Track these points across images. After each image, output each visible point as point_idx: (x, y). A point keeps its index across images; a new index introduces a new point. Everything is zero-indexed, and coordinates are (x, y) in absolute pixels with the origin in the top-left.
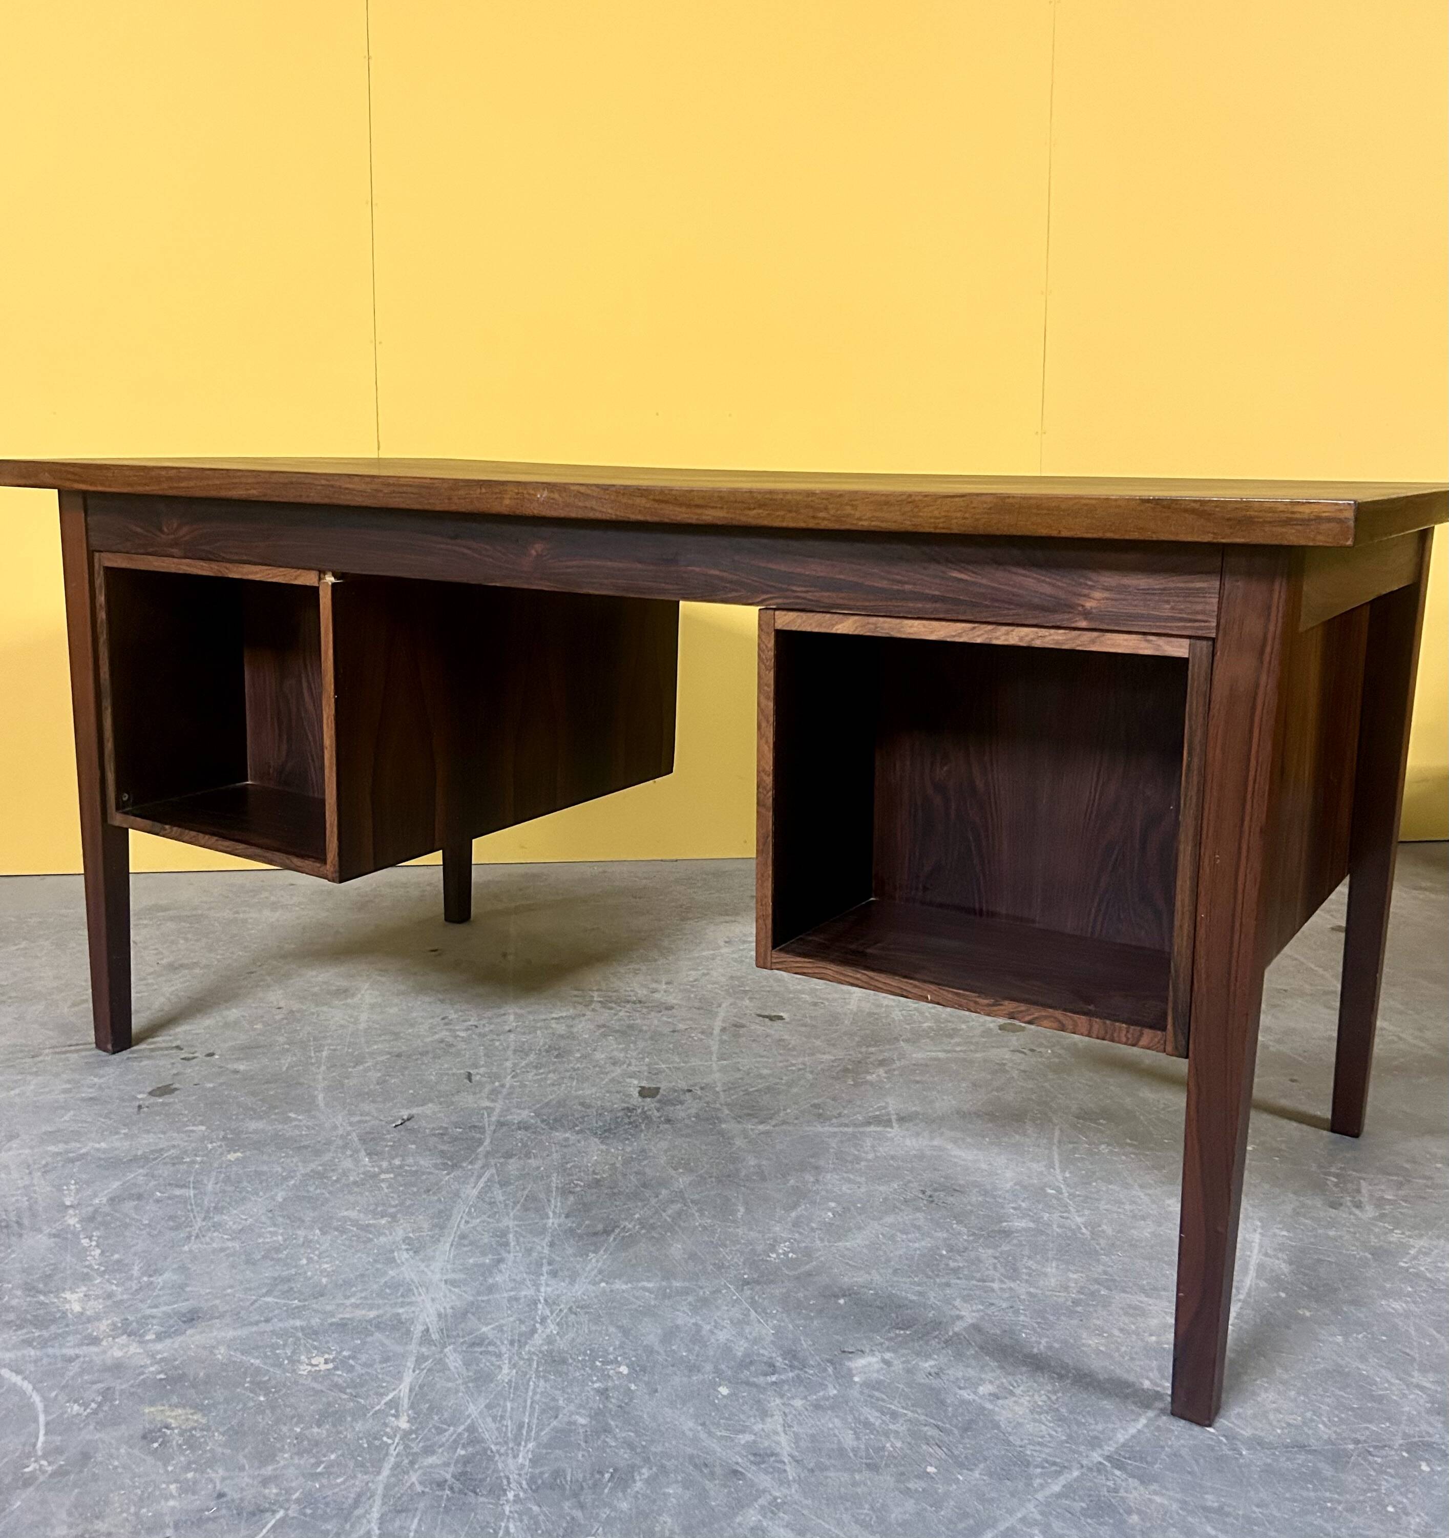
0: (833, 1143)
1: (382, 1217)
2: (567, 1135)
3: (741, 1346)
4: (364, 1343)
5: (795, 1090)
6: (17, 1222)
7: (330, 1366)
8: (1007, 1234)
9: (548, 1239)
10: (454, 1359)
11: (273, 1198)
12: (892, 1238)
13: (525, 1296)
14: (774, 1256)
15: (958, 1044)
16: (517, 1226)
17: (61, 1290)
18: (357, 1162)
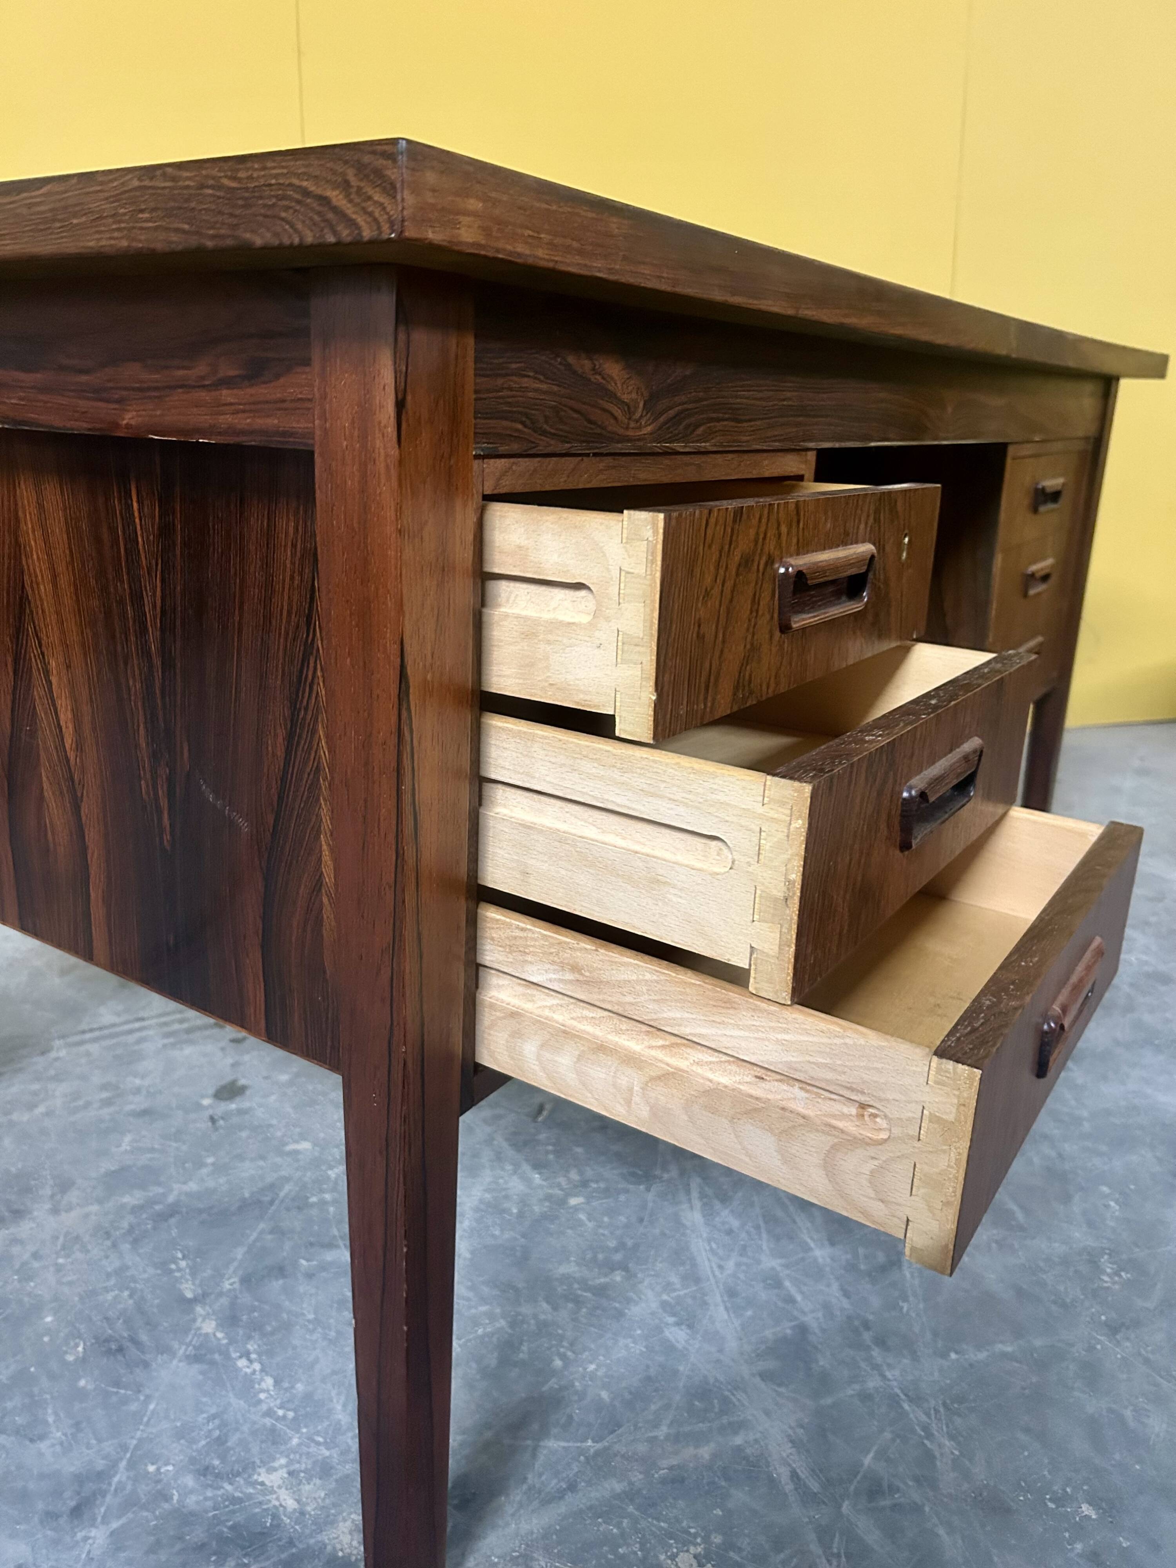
1: (612, 1269)
4: (728, 1511)
9: (835, 1285)
10: (867, 1528)
13: (875, 1389)
16: (785, 1266)
17: (248, 1467)
18: (527, 1181)
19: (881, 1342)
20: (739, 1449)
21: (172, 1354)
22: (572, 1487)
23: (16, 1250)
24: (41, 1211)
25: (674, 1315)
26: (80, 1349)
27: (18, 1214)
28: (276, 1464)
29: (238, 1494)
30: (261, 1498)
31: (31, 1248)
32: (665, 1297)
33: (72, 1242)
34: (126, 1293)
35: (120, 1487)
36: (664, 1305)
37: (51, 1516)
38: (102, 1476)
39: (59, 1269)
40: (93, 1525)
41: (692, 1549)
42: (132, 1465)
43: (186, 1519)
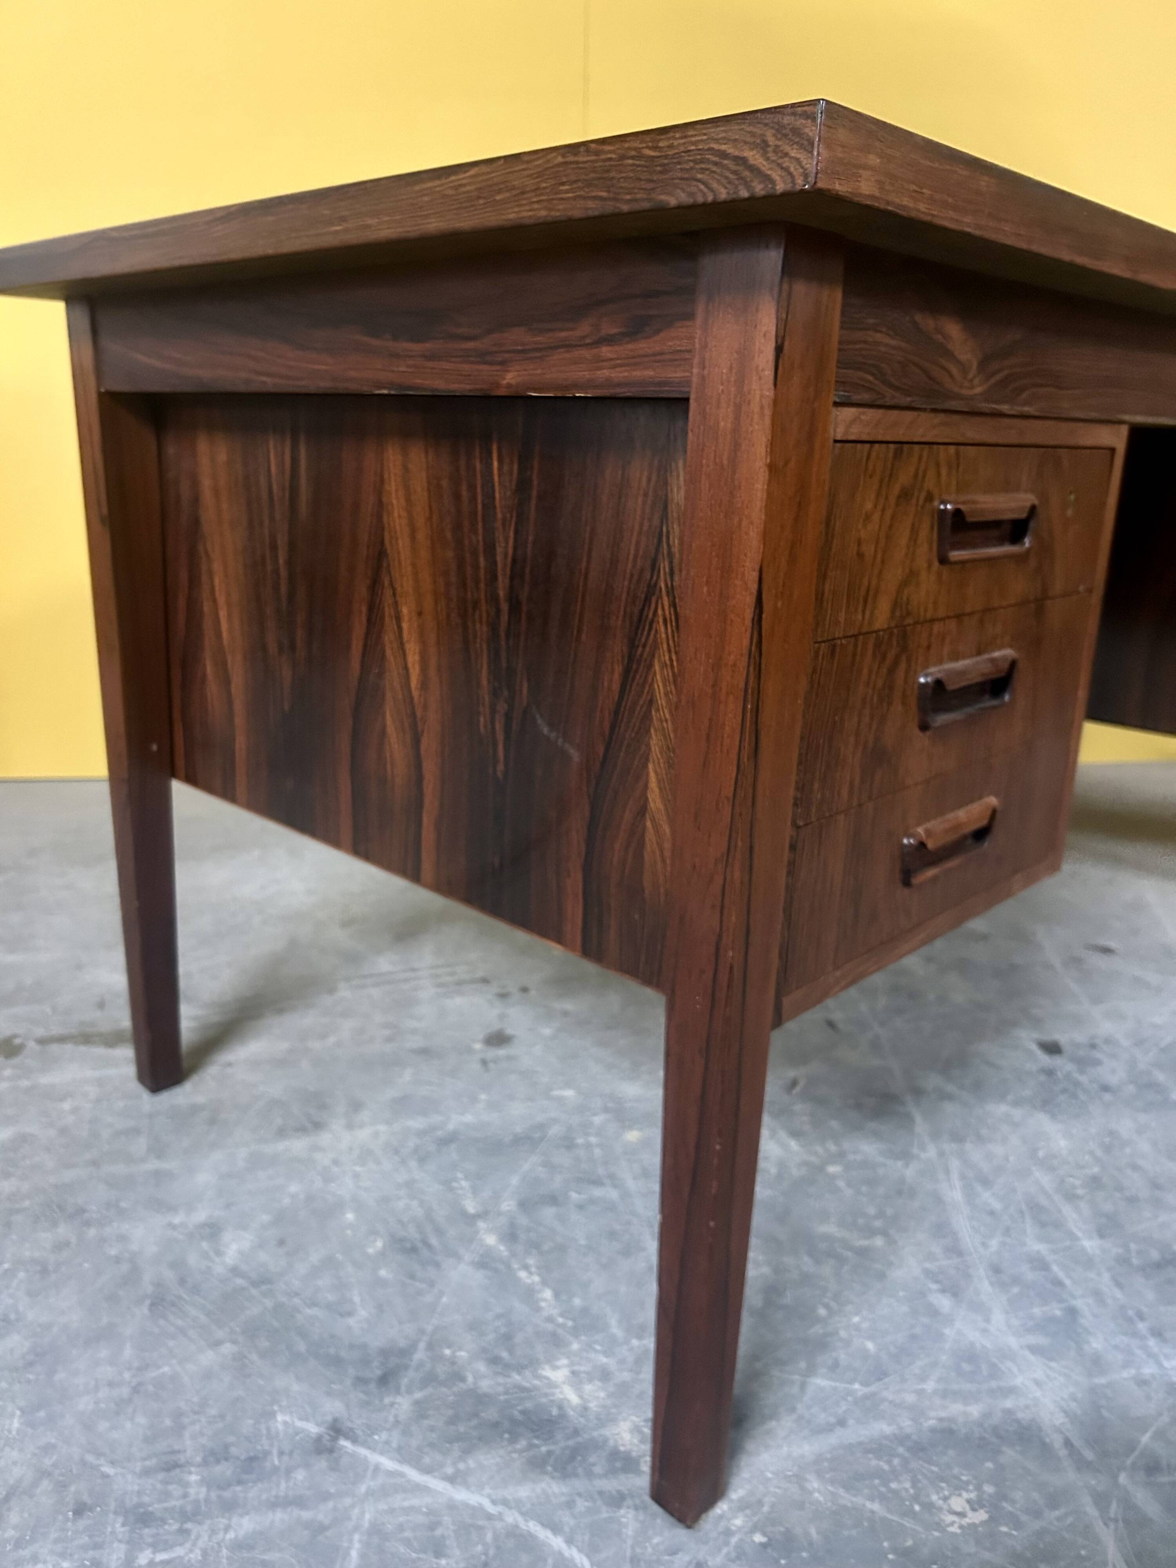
1: (873, 1234)
2: (1003, 1108)
4: (999, 1466)
7: (983, 1514)
9: (1106, 1275)
10: (1145, 1500)
16: (1052, 1251)
17: (533, 1363)
19: (1158, 1333)
20: (1009, 1412)
21: (459, 1258)
22: (841, 1423)
23: (318, 1156)
24: (337, 1125)
25: (937, 1282)
26: (379, 1244)
27: (318, 1126)
28: (559, 1363)
29: (525, 1383)
30: (548, 1391)
31: (331, 1156)
32: (927, 1265)
33: (365, 1155)
34: (416, 1203)
35: (421, 1364)
36: (927, 1273)
37: (360, 1381)
38: (405, 1353)
39: (356, 1176)
40: (398, 1392)
41: (965, 1495)
42: (430, 1346)
43: (481, 1399)
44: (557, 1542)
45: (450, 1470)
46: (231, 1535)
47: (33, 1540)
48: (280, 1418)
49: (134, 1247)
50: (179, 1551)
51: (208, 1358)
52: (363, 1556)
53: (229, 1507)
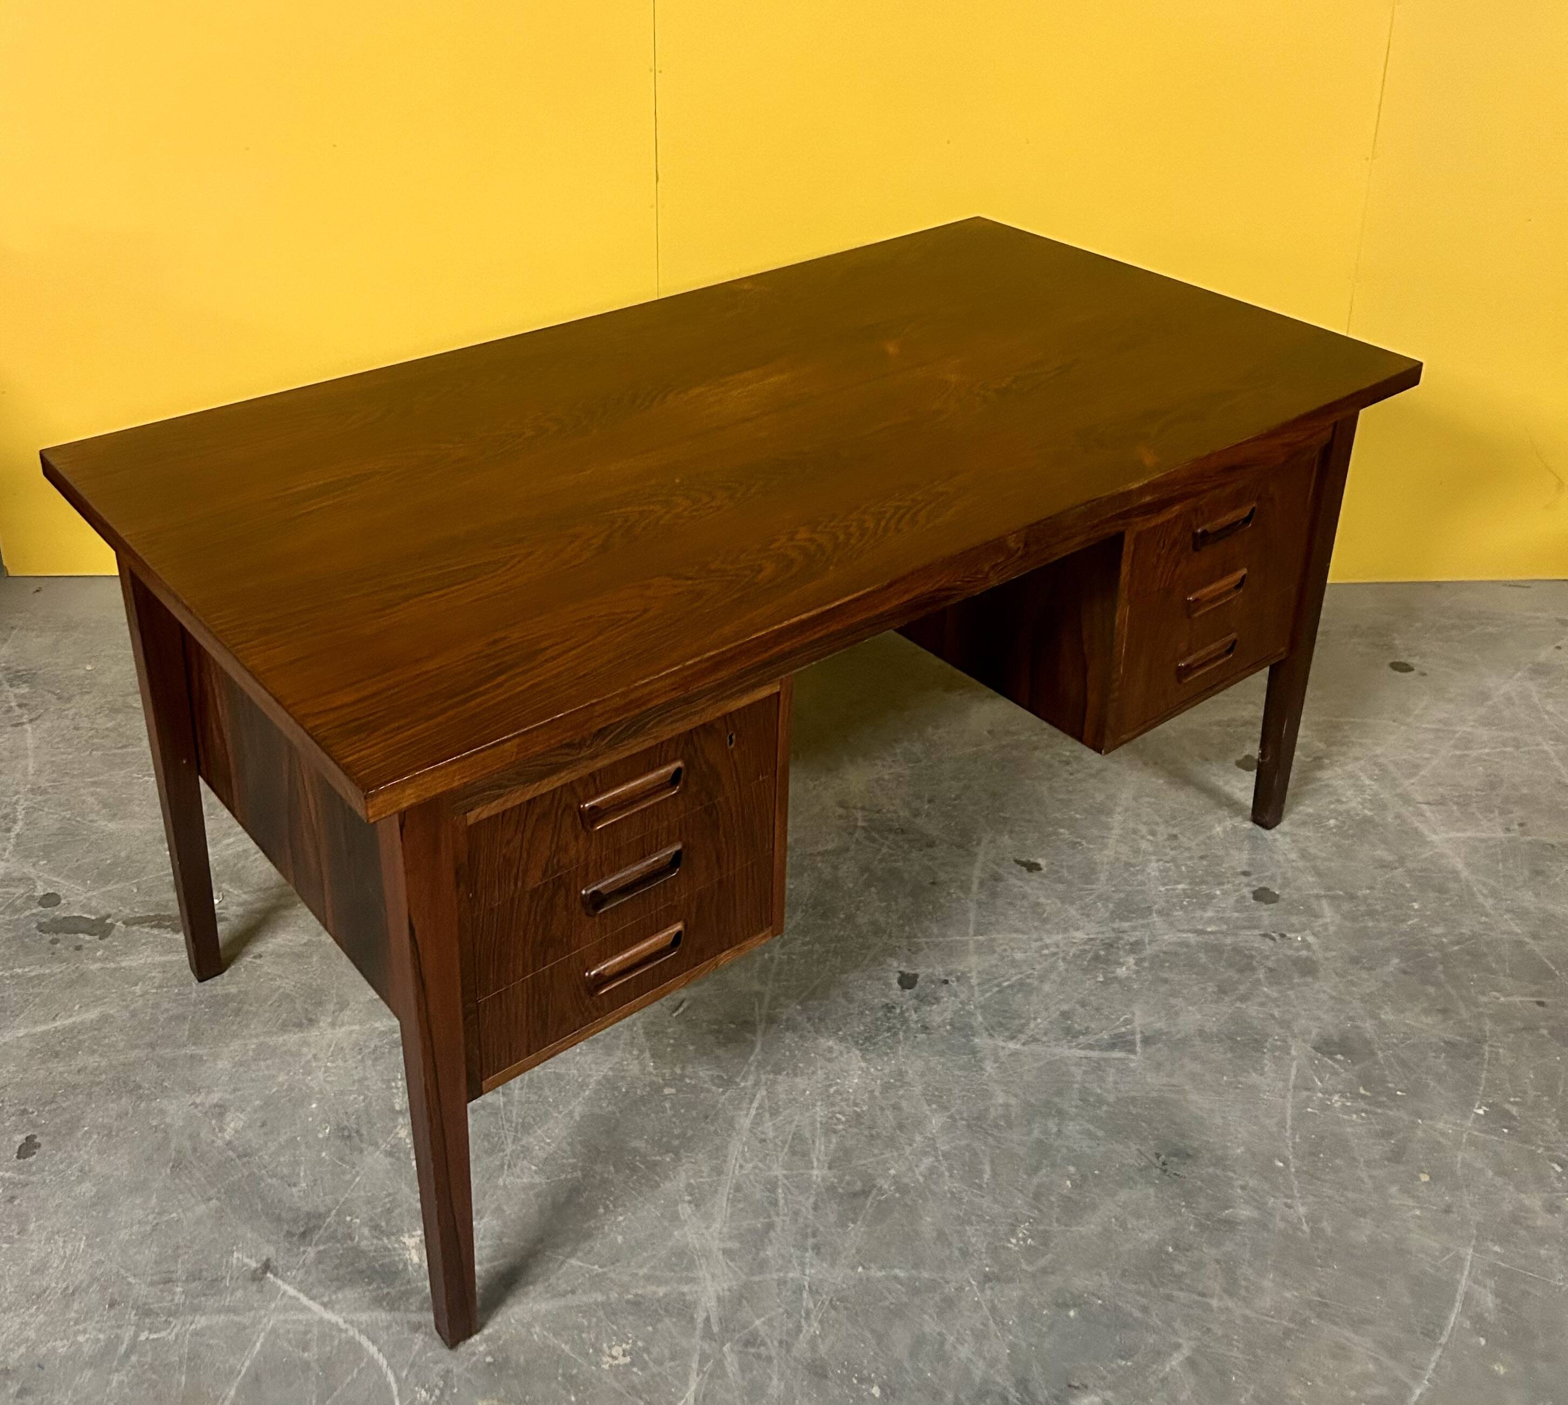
0: (1078, 1073)
1: (668, 1152)
2: (831, 1043)
3: (979, 1371)
4: (656, 1330)
5: (1047, 988)
6: (357, 1132)
7: (628, 1359)
8: (1231, 1224)
9: (812, 1200)
10: (731, 1363)
11: (571, 1113)
12: (1123, 1224)
13: (792, 1279)
14: (1014, 1241)
15: (1210, 921)
16: (786, 1177)
17: (400, 1232)
18: (643, 1067)
19: (817, 1248)
20: (683, 1294)
21: (378, 1147)
22: (573, 1292)
23: (305, 1050)
24: (324, 1022)
25: (691, 1195)
26: (327, 1131)
27: (311, 1023)
28: (414, 1233)
29: (390, 1246)
30: (401, 1251)
31: (314, 1051)
32: (692, 1181)
33: (338, 1052)
34: (362, 1097)
35: (329, 1225)
36: (689, 1185)
37: (289, 1235)
38: (321, 1216)
39: (327, 1070)
40: (310, 1246)
41: (624, 1345)
42: (338, 1214)
43: (359, 1253)
44: (373, 1349)
45: (326, 1299)
46: (193, 1327)
47: (85, 1320)
48: (235, 1255)
49: (168, 1120)
50: (163, 1334)
51: (201, 1209)
52: (262, 1346)
53: (195, 1310)
